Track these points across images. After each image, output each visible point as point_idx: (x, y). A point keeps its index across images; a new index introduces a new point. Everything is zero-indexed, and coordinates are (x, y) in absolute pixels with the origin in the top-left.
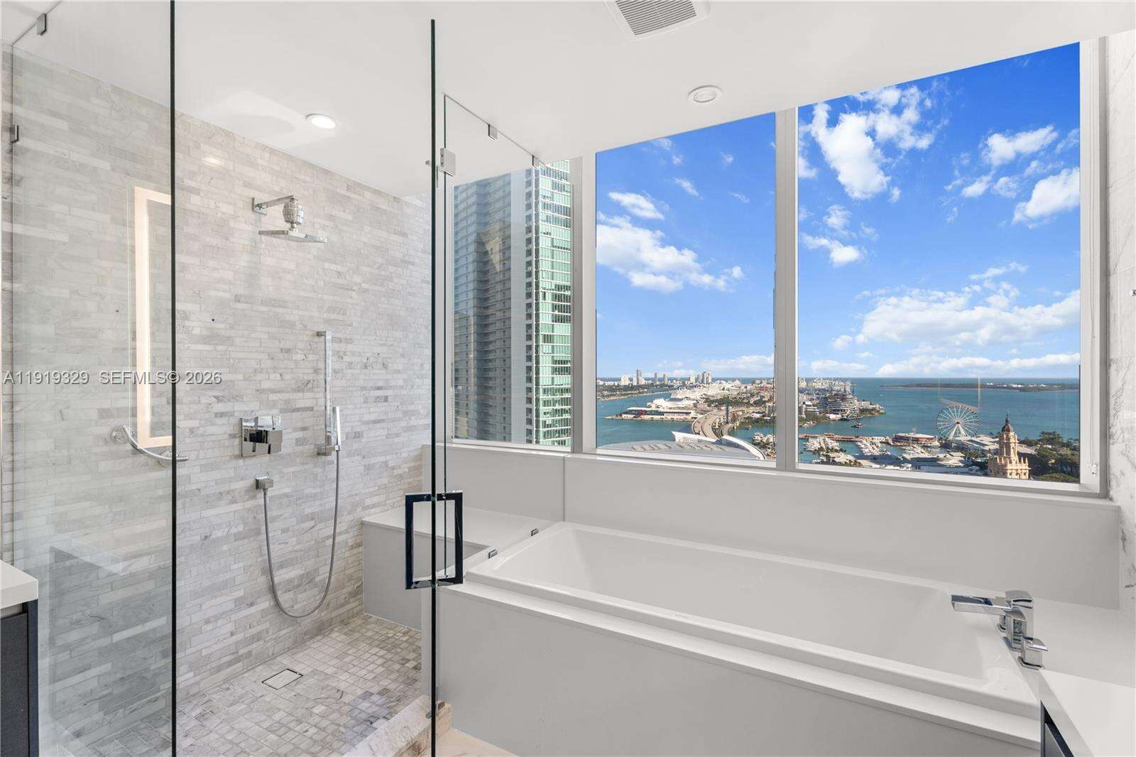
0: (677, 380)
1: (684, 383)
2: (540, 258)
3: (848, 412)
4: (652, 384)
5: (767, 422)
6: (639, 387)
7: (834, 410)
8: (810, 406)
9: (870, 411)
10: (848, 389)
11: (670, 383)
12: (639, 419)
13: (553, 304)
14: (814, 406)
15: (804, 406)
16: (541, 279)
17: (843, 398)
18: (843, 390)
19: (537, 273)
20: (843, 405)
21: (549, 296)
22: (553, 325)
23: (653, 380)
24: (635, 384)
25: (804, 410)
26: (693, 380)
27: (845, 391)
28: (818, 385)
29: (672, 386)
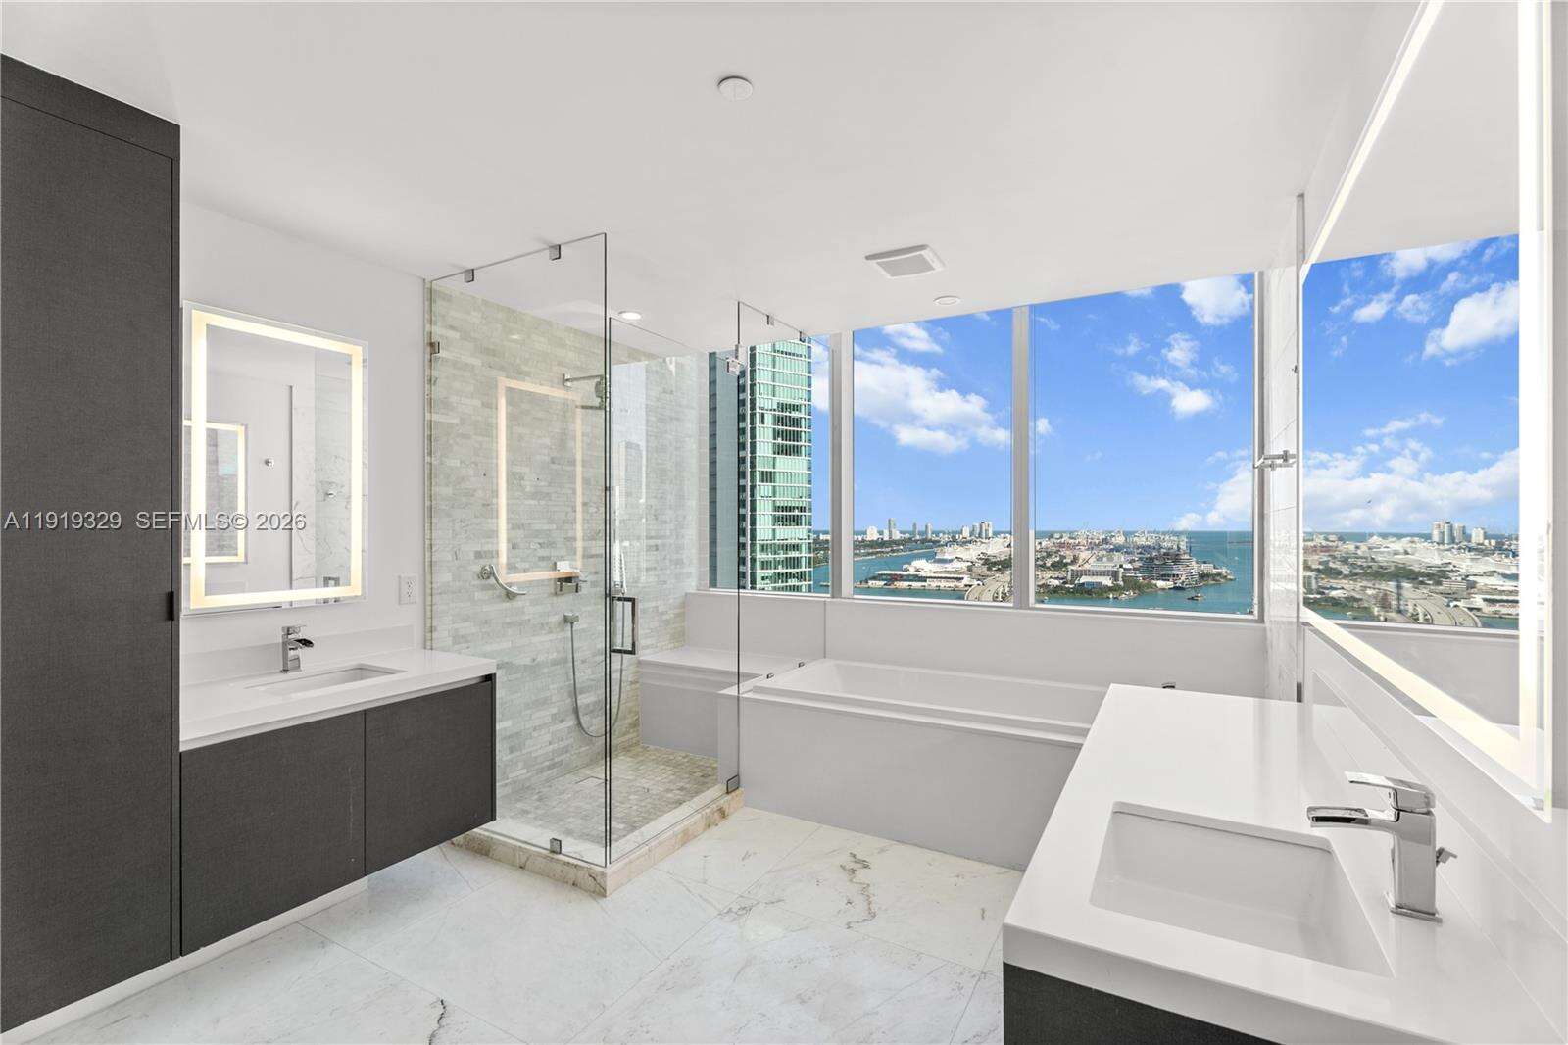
0: (944, 533)
1: (954, 537)
2: (757, 367)
3: (1183, 579)
4: (910, 539)
5: (1069, 592)
6: (892, 543)
7: (1162, 576)
8: (1130, 569)
9: (1214, 577)
10: (1183, 546)
11: (934, 538)
12: (892, 587)
13: (774, 429)
14: (1135, 569)
15: (1122, 570)
16: (757, 395)
17: (1177, 559)
18: (1175, 547)
19: (752, 386)
20: (1177, 569)
21: (769, 418)
22: (775, 458)
23: (913, 533)
24: (886, 538)
25: (1121, 575)
26: (966, 533)
27: (1179, 548)
28: (1142, 541)
29: (939, 542)
